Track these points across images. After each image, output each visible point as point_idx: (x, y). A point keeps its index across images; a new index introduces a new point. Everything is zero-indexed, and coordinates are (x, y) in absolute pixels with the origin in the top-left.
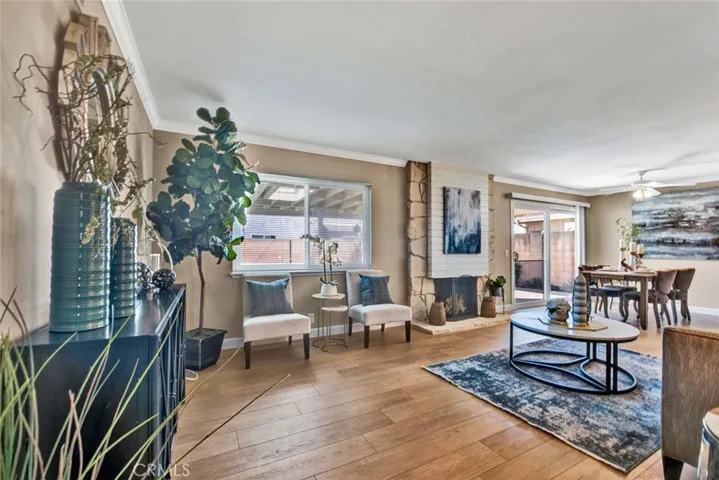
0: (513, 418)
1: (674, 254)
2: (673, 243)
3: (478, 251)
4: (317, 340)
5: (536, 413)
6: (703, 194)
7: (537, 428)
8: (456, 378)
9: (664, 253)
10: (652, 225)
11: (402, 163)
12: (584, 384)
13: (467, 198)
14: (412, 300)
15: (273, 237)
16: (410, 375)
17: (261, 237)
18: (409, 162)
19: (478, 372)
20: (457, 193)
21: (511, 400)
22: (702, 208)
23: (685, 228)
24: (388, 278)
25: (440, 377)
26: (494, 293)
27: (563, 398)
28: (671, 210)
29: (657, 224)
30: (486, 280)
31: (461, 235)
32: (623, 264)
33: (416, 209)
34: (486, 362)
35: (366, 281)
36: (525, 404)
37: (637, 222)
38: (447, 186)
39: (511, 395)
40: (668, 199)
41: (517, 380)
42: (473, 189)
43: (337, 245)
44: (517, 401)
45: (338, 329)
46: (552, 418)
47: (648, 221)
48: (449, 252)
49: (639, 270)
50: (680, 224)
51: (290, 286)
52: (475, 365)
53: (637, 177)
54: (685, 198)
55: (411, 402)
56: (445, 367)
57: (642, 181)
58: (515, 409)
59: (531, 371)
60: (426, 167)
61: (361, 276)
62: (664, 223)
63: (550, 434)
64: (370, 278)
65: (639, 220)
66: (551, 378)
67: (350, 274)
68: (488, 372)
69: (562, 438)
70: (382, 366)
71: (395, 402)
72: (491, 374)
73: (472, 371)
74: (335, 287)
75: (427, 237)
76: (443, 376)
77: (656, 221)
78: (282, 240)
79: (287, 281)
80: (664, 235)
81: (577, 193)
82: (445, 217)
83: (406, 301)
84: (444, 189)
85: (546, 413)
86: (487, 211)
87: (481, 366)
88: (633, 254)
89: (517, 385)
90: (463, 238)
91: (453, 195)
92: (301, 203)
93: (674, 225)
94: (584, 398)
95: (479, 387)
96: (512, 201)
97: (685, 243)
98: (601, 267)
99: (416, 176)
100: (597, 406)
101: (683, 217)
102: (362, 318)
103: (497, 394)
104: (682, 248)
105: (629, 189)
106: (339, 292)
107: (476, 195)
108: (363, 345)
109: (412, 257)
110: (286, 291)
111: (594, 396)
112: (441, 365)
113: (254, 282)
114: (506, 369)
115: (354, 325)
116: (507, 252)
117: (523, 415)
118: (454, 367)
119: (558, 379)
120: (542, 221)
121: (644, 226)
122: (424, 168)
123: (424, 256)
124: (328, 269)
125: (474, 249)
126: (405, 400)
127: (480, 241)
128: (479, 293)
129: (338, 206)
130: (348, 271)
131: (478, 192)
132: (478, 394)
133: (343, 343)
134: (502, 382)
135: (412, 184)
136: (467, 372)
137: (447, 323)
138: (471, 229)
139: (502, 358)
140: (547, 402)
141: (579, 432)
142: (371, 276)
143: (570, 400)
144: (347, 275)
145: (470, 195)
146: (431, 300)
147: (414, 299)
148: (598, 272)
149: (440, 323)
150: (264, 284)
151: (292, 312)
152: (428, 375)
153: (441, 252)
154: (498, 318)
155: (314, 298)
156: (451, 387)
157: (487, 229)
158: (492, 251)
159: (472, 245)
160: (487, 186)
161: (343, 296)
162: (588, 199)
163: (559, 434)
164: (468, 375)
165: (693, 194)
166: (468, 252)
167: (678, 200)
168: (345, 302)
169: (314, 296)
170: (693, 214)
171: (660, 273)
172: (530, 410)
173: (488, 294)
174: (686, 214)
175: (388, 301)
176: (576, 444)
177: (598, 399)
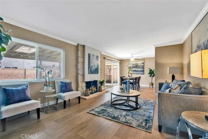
0: (120, 124)
2: (136, 71)
3: (98, 73)
4: (42, 108)
5: (124, 120)
6: (141, 60)
7: (127, 125)
8: (99, 113)
10: (132, 67)
11: (76, 44)
12: (130, 108)
13: (95, 57)
14: (79, 89)
15: (16, 68)
16: (83, 116)
17: (10, 68)
18: (78, 44)
19: (104, 110)
20: (92, 56)
21: (116, 117)
22: (141, 63)
23: (138, 68)
24: (71, 82)
25: (94, 114)
26: (101, 85)
27: (128, 113)
28: (136, 64)
30: (99, 81)
31: (94, 68)
32: (129, 76)
33: (80, 60)
34: (105, 106)
35: (63, 84)
36: (120, 118)
38: (90, 53)
39: (116, 116)
40: (136, 61)
41: (115, 110)
42: (97, 55)
43: (52, 71)
44: (118, 117)
45: (52, 103)
46: (128, 120)
48: (90, 73)
49: (132, 77)
51: (29, 88)
52: (102, 108)
53: (131, 56)
55: (88, 127)
56: (94, 110)
57: (132, 57)
58: (119, 120)
59: (117, 106)
60: (84, 46)
61: (61, 82)
62: (134, 67)
63: (130, 126)
64: (65, 83)
65: (130, 66)
66: (122, 108)
67: (57, 82)
68: (107, 109)
69: (134, 127)
70: (73, 115)
71: (82, 129)
72: (108, 109)
73: (102, 110)
74: (51, 87)
75: (84, 68)
76: (95, 114)
78: (21, 69)
79: (27, 86)
80: (134, 69)
81: (118, 59)
82: (89, 63)
83: (77, 90)
84: (89, 54)
85: (127, 119)
86: (100, 62)
87: (104, 108)
88: (131, 73)
89: (116, 112)
90: (94, 69)
91: (91, 56)
92: (33, 54)
93: (136, 67)
94: (132, 112)
95: (106, 115)
96: (105, 60)
97: (138, 71)
98: (124, 77)
99: (80, 49)
100: (136, 114)
102: (63, 98)
103: (112, 116)
105: (130, 58)
106: (52, 89)
107: (97, 57)
108: (63, 107)
109: (79, 75)
110: (26, 91)
111: (134, 111)
112: (93, 110)
113: (7, 88)
114: (111, 107)
115: (58, 100)
116: (104, 73)
117: (121, 121)
118: (97, 110)
119: (124, 108)
120: (111, 65)
122: (82, 46)
123: (83, 75)
124: (47, 80)
125: (97, 72)
126: (85, 127)
127: (98, 70)
128: (98, 85)
129: (49, 57)
130: (56, 81)
131: (98, 56)
132: (107, 118)
133: (54, 108)
134: (112, 112)
135: (79, 51)
136: (101, 110)
137: (90, 95)
138: (96, 66)
139: (109, 104)
140: (125, 115)
141: (136, 123)
142: (66, 82)
143: (130, 113)
144: (55, 82)
145: (96, 57)
146: (85, 88)
147: (80, 89)
148: (124, 78)
149: (88, 96)
150: (14, 88)
151: (30, 100)
152: (90, 114)
153: (88, 73)
154: (103, 92)
155: (41, 92)
156: (98, 117)
157: (100, 67)
158: (101, 73)
159: (96, 71)
160: (100, 55)
161: (55, 90)
162: (120, 60)
163: (132, 125)
164: (102, 112)
165: (139, 60)
166: (95, 73)
168: (55, 93)
169: (41, 91)
171: (136, 78)
172: (123, 119)
173: (100, 85)
174: (138, 65)
175: (72, 91)
176: (137, 127)
177: (135, 111)
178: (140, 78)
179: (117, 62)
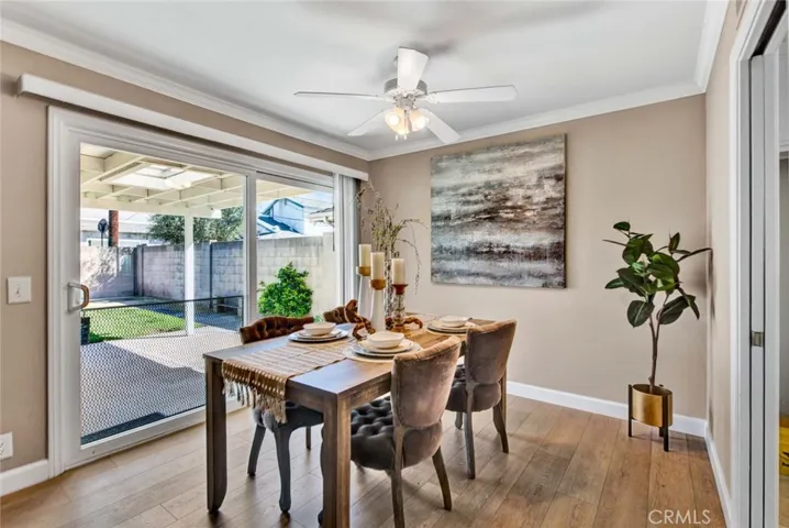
1: (494, 278)
2: (490, 253)
6: (536, 150)
9: (477, 274)
10: (460, 216)
22: (534, 180)
23: (510, 220)
28: (489, 185)
29: (466, 215)
37: (438, 210)
40: (482, 162)
47: (453, 209)
50: (503, 214)
54: (509, 159)
62: (477, 213)
65: (441, 205)
77: (465, 208)
80: (478, 236)
93: (491, 215)
97: (508, 253)
101: (507, 199)
104: (504, 264)
121: (447, 218)
165: (521, 151)
167: (498, 165)
170: (521, 192)
174: (512, 192)
178: (505, 332)
179: (327, 180)
